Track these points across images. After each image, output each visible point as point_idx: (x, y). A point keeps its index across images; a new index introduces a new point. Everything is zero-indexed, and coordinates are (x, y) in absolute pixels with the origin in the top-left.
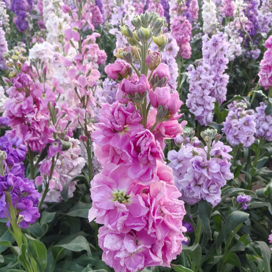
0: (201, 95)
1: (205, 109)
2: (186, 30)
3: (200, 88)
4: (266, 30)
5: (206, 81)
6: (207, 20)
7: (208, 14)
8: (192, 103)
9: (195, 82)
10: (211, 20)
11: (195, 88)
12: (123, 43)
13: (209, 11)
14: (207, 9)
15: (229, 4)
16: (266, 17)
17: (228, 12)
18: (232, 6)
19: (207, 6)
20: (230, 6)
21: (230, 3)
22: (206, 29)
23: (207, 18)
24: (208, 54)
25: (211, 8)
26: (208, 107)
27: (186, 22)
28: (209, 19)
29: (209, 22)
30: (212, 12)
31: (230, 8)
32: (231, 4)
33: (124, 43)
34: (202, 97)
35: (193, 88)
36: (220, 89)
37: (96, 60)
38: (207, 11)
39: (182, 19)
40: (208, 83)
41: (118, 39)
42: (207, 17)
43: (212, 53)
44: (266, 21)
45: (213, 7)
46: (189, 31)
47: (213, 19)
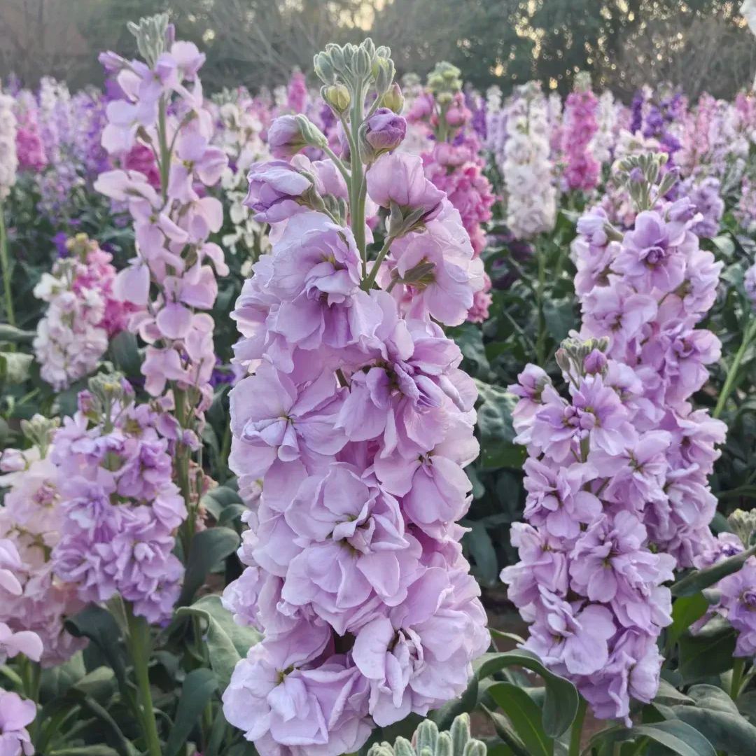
0: (603, 551)
1: (621, 630)
2: (470, 201)
3: (592, 507)
4: (709, 230)
5: (625, 467)
6: (523, 190)
7: (525, 171)
8: (542, 588)
9: (562, 468)
10: (534, 189)
11: (561, 505)
12: (163, 239)
13: (528, 161)
14: (520, 153)
15: (577, 151)
16: (707, 192)
17: (578, 177)
18: (587, 158)
19: (519, 147)
20: (582, 158)
21: (583, 149)
22: (518, 219)
23: (520, 184)
24: (614, 306)
25: (534, 153)
26: (637, 616)
27: (470, 172)
28: (529, 186)
29: (529, 196)
30: (537, 166)
31: (582, 163)
32: (586, 152)
33: (168, 241)
34: (607, 560)
35: (551, 504)
36: (686, 496)
37: (99, 316)
38: (521, 163)
39: (453, 158)
40: (638, 476)
41: (140, 222)
42: (522, 181)
43: (639, 304)
44: (706, 203)
45: (538, 149)
46: (482, 208)
47: (541, 189)
